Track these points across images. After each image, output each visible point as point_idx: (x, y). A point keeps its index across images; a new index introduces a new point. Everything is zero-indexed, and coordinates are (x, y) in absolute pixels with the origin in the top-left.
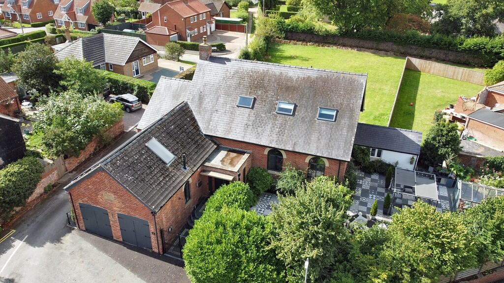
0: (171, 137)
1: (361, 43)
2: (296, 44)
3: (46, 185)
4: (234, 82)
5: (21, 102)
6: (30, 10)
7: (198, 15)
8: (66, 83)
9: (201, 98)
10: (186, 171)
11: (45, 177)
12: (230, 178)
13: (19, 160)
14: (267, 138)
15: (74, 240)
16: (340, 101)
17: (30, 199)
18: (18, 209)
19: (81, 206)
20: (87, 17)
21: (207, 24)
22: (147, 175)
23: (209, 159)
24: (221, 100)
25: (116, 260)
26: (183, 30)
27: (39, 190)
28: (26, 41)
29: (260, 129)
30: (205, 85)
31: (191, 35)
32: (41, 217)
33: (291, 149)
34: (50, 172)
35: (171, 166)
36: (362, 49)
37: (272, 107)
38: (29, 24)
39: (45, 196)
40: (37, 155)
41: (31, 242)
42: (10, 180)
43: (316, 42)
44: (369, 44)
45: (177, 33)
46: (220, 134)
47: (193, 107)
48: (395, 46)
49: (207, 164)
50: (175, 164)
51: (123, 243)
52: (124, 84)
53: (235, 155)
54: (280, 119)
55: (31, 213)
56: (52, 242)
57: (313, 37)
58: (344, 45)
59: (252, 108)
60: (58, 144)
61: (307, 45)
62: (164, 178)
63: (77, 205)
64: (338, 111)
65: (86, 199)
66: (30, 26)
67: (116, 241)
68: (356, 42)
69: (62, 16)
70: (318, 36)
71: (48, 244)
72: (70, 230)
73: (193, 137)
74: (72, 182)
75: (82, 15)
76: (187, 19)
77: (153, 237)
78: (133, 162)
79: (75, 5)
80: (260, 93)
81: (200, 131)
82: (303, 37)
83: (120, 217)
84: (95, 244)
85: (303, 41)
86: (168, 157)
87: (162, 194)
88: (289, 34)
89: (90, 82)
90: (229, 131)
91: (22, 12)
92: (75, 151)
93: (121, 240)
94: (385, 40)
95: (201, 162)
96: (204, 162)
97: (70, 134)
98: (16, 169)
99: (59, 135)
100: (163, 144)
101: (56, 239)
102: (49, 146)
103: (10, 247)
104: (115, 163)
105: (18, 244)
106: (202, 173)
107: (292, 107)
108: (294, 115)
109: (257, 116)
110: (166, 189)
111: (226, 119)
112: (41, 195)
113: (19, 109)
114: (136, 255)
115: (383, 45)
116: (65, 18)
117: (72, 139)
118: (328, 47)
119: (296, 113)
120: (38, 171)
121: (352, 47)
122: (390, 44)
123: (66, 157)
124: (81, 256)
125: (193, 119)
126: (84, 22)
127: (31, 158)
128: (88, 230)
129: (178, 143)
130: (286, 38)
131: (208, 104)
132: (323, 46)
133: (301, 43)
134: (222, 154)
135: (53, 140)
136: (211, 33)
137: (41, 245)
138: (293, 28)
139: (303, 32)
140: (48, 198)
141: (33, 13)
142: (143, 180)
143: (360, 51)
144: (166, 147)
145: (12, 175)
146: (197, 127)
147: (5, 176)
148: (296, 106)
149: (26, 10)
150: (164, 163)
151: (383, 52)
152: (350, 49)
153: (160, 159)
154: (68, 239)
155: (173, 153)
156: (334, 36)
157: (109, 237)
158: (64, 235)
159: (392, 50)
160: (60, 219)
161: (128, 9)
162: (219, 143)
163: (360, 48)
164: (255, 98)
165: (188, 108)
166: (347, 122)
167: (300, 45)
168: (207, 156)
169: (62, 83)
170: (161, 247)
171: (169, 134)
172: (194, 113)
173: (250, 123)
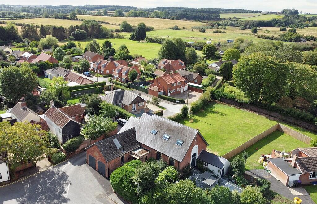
0: (123, 139)
1: (261, 110)
2: (225, 105)
3: (83, 147)
4: (152, 124)
5: (85, 116)
6: (104, 69)
7: (177, 83)
8: (101, 111)
9: (140, 128)
10: (123, 152)
11: (83, 144)
12: (138, 158)
13: (76, 137)
14: (157, 148)
15: (85, 167)
16: (185, 138)
17: (76, 151)
18: (72, 153)
19: (89, 156)
20: (126, 76)
21: (182, 87)
22: (109, 150)
23: (134, 150)
24: (146, 129)
25: (94, 175)
26: (167, 89)
27: (80, 149)
28: (96, 87)
29: (155, 143)
30: (143, 123)
31: (170, 92)
32: (78, 157)
33: (163, 153)
34: (85, 143)
35: (119, 149)
36: (261, 114)
37: (162, 136)
38: (102, 75)
39: (81, 151)
40: (83, 136)
41: (73, 164)
42: (72, 143)
43: (236, 105)
44: (265, 111)
45: (163, 91)
46: (142, 142)
47: (136, 130)
48: (279, 116)
49: (133, 152)
50: (120, 149)
51: (98, 171)
52: (125, 115)
53: (145, 151)
54: (163, 141)
55: (75, 155)
56: (78, 165)
57: (235, 102)
58: (251, 110)
59: (155, 135)
60: (90, 134)
61: (231, 106)
62: (115, 152)
63: (88, 155)
64: (183, 142)
65: (90, 153)
66: (102, 76)
67: (96, 170)
68: (258, 109)
69: (116, 74)
70: (237, 102)
71: (77, 166)
72: (85, 163)
73: (132, 141)
74: (88, 147)
75: (124, 75)
76: (170, 85)
77: (106, 171)
78: (106, 145)
79: (123, 70)
80: (160, 129)
81: (136, 140)
82: (229, 101)
83: (99, 162)
84: (90, 169)
85: (229, 104)
86: (119, 146)
87: (111, 157)
88: (222, 99)
89: (110, 112)
90: (145, 141)
91: (101, 69)
92: (95, 138)
93: (98, 170)
94: (274, 111)
95: (131, 150)
96: (132, 151)
97: (95, 131)
98: (75, 140)
99: (91, 131)
100: (119, 141)
101: (80, 165)
102: (87, 134)
103: (67, 163)
104: (100, 144)
105: (69, 163)
106: (130, 155)
107: (168, 137)
108: (168, 140)
109: (156, 138)
110: (114, 156)
111: (145, 137)
112: (80, 150)
113: (84, 118)
114: (100, 176)
115: (273, 114)
116: (117, 76)
117: (95, 133)
118: (242, 109)
119: (169, 140)
120: (81, 142)
121: (255, 111)
122: (277, 114)
123: (91, 139)
124: (85, 172)
125: (135, 135)
126: (125, 79)
127: (80, 137)
128: (89, 165)
129: (125, 142)
130: (221, 101)
131: (141, 130)
132: (239, 108)
133: (228, 104)
134: (141, 149)
135: (89, 132)
136: (184, 91)
137: (75, 165)
138: (225, 96)
139: (230, 99)
140: (81, 152)
141: (105, 70)
142: (107, 151)
143: (260, 114)
144: (120, 142)
145: (73, 141)
146: (135, 138)
147: (71, 141)
148: (170, 137)
149: (102, 69)
150: (117, 147)
151: (273, 117)
152: (254, 113)
153: (116, 146)
154: (83, 166)
155: (121, 145)
156: (246, 104)
157: (94, 168)
158: (82, 164)
159: (278, 117)
160: (83, 159)
161: (149, 72)
162: (141, 146)
163: (260, 113)
164: (157, 131)
165: (135, 130)
166: (185, 147)
167: (227, 106)
168: (134, 149)
169: (100, 111)
170: (108, 175)
171: (123, 138)
172: (136, 132)
173: (153, 140)
